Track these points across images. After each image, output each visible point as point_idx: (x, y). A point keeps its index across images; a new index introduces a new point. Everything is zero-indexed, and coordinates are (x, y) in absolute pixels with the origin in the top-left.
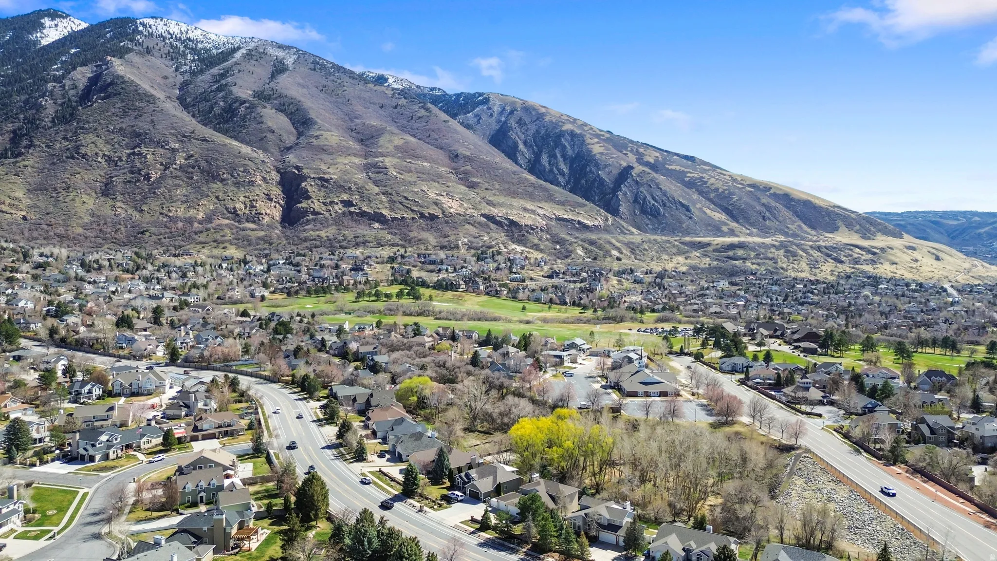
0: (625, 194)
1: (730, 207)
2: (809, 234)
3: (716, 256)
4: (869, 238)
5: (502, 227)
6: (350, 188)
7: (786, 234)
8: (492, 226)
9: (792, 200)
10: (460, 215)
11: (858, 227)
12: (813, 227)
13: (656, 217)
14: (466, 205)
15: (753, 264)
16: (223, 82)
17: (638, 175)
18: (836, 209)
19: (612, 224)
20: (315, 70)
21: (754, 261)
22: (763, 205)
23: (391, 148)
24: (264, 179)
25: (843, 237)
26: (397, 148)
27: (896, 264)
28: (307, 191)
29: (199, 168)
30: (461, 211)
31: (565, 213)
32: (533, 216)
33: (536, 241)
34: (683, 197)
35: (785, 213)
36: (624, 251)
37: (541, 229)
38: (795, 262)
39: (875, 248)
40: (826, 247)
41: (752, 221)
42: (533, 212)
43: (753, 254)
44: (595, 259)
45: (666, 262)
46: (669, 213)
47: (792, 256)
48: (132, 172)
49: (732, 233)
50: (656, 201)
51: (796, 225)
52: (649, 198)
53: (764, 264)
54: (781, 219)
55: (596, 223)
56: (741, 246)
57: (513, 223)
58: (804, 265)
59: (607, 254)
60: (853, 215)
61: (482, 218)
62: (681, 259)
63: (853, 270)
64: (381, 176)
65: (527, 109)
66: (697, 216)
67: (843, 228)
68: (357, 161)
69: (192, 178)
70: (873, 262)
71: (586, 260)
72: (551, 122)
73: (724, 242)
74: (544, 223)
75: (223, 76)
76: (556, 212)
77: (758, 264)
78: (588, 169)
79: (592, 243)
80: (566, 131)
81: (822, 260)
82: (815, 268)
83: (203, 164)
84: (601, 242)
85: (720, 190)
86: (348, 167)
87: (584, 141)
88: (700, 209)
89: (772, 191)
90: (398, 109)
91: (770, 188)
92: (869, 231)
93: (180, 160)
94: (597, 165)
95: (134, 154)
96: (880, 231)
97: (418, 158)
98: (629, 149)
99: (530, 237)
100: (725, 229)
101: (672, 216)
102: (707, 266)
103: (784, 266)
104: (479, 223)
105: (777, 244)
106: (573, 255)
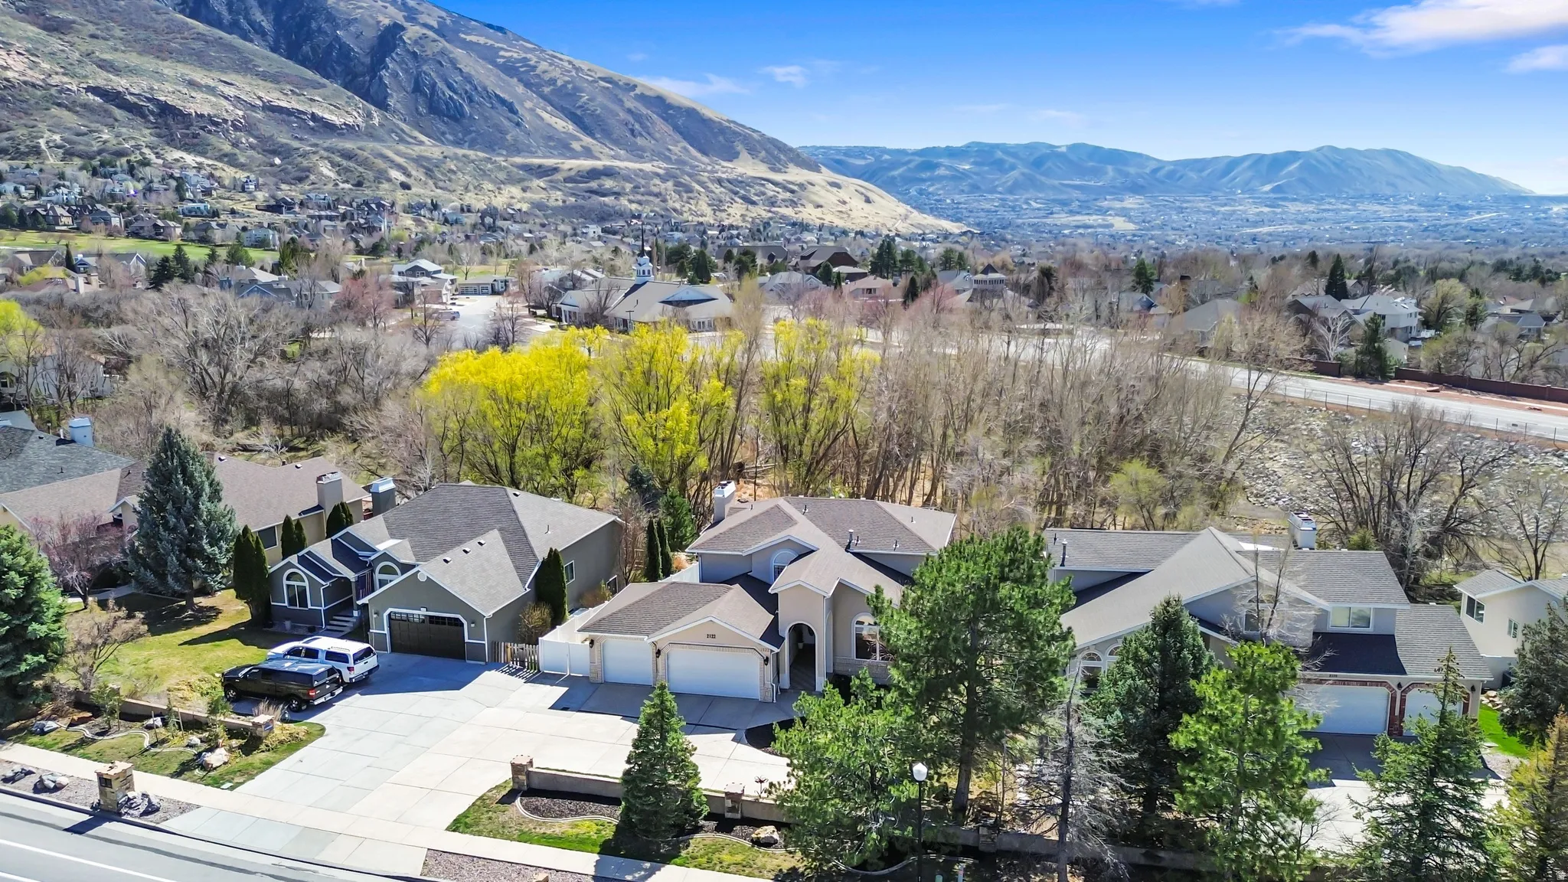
0: (395, 75)
1: (579, 112)
2: (701, 161)
3: (570, 188)
4: (779, 171)
5: (144, 116)
8: (118, 113)
9: (670, 106)
10: (34, 86)
11: (763, 154)
12: (705, 153)
13: (456, 120)
14: (45, 66)
15: (631, 201)
17: (416, 42)
18: (732, 125)
19: (381, 125)
21: (631, 197)
22: (629, 111)
25: (747, 167)
27: (821, 206)
30: (34, 76)
31: (283, 97)
32: (213, 99)
33: (227, 148)
34: (500, 87)
35: (661, 127)
36: (414, 173)
37: (234, 125)
38: (692, 201)
39: (793, 183)
40: (729, 181)
41: (615, 136)
42: (211, 90)
43: (628, 187)
44: (359, 184)
45: (492, 195)
46: (481, 114)
47: (686, 192)
49: (588, 153)
50: (455, 91)
51: (679, 147)
52: (440, 85)
53: (648, 202)
54: (657, 135)
55: (350, 121)
56: (608, 173)
57: (166, 110)
58: (704, 207)
59: (381, 176)
60: (755, 135)
61: (91, 96)
62: (516, 191)
63: (770, 215)
66: (529, 123)
67: (744, 154)
70: (793, 204)
71: (342, 185)
73: (579, 166)
74: (241, 113)
76: (261, 94)
77: (640, 203)
78: (314, 25)
79: (348, 156)
81: (728, 199)
82: (720, 211)
84: (365, 154)
85: (559, 83)
88: (532, 110)
89: (638, 91)
91: (635, 86)
92: (779, 160)
94: (331, 18)
96: (792, 160)
99: (212, 139)
100: (576, 146)
101: (486, 119)
102: (560, 203)
103: (677, 206)
104: (85, 106)
105: (661, 172)
106: (312, 177)
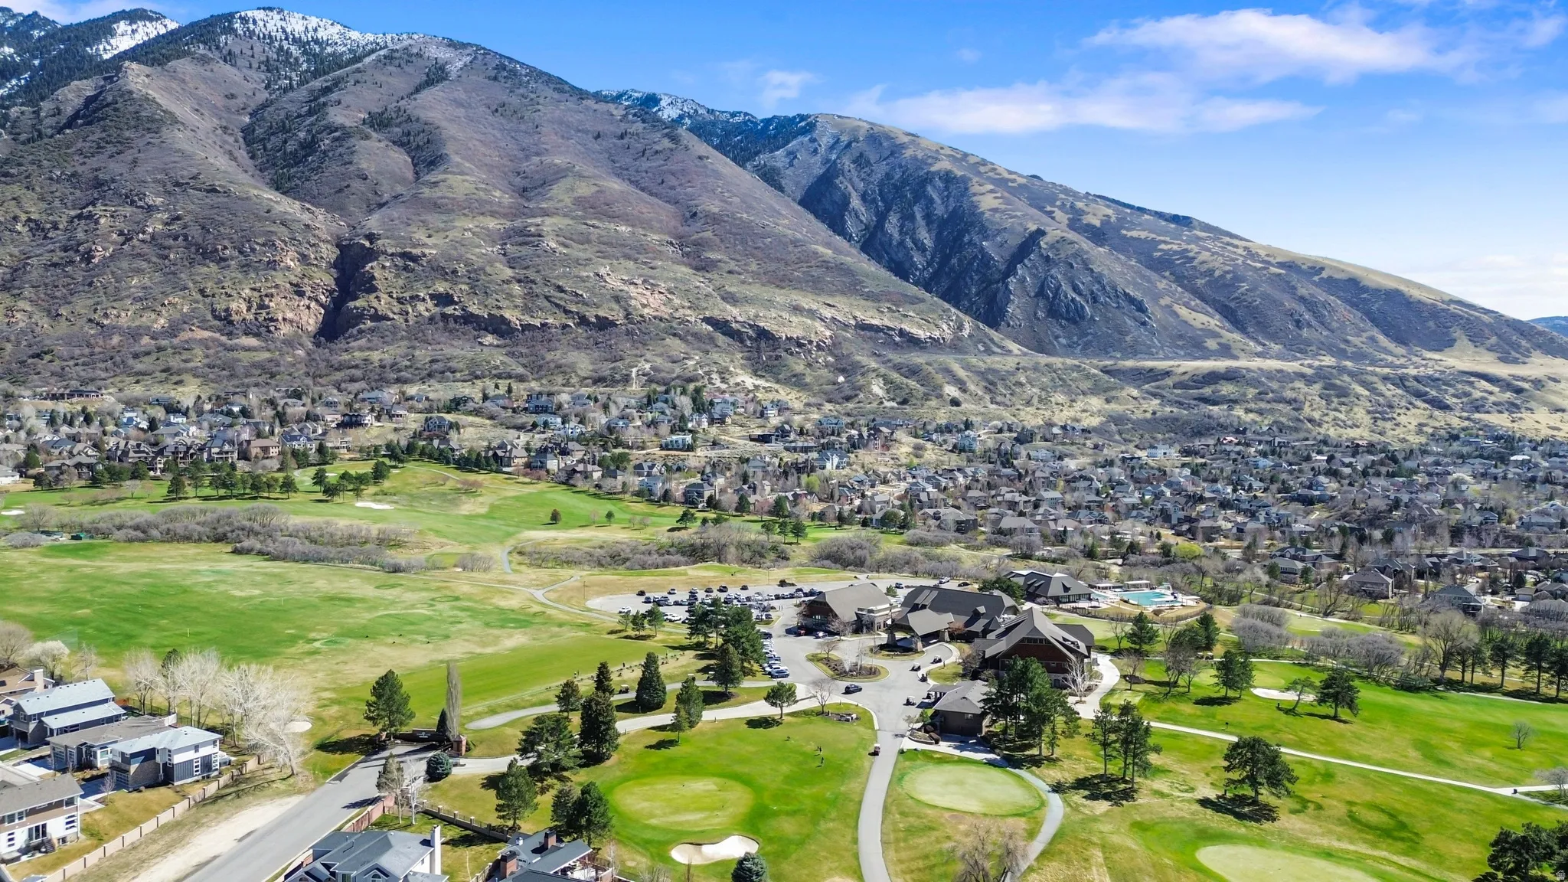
0: (1023, 281)
1: (1232, 305)
2: (1390, 353)
3: (1177, 395)
4: (1515, 361)
5: (742, 341)
6: (455, 272)
7: (1341, 354)
8: (721, 339)
9: (1365, 289)
10: (661, 320)
11: (1494, 340)
12: (1401, 340)
13: (1075, 323)
14: (677, 301)
15: (1248, 411)
16: (322, 100)
17: (1052, 247)
18: (1452, 307)
19: (970, 336)
20: (495, 79)
21: (1253, 406)
22: (1302, 299)
23: (568, 201)
24: (303, 258)
25: (1461, 359)
26: (579, 202)
27: (1563, 411)
28: (373, 278)
29: (186, 239)
30: (665, 311)
31: (877, 314)
32: (809, 322)
33: (800, 367)
34: (1136, 285)
35: (1342, 311)
36: (972, 387)
37: (818, 347)
38: (1343, 408)
39: (1523, 379)
40: (1416, 379)
41: (1272, 329)
42: (811, 314)
43: (1251, 392)
44: (904, 402)
45: (1056, 408)
46: (1102, 315)
47: (1338, 396)
48: (65, 249)
49: (1226, 351)
50: (1080, 294)
51: (1363, 335)
52: (1066, 287)
53: (1271, 411)
54: (1335, 325)
55: (936, 334)
56: (1230, 376)
57: (763, 335)
58: (1360, 414)
59: (936, 392)
60: (1485, 318)
61: (704, 326)
62: (1096, 402)
63: (1466, 423)
64: (526, 250)
65: (877, 137)
66: (1157, 321)
67: (1463, 342)
68: (492, 223)
69: (166, 257)
70: (1513, 407)
71: (887, 404)
72: (915, 158)
73: (1197, 369)
74: (828, 333)
75: (327, 90)
76: (858, 314)
77: (1260, 412)
78: (966, 239)
79: (913, 372)
80: (938, 173)
81: (1403, 403)
82: (1384, 419)
83: (195, 232)
84: (930, 369)
85: (1217, 274)
86: (468, 234)
87: (967, 189)
88: (1168, 307)
89: (1324, 275)
90: (626, 141)
91: (1322, 269)
92: (1516, 347)
93: (154, 226)
94: (984, 232)
95: (80, 217)
96: (1539, 347)
97: (613, 217)
98: (1058, 203)
99: (790, 360)
100: (1211, 344)
101: (1107, 320)
102: (1148, 415)
103: (1316, 415)
104: (696, 335)
105: (1309, 371)
106: (861, 395)
